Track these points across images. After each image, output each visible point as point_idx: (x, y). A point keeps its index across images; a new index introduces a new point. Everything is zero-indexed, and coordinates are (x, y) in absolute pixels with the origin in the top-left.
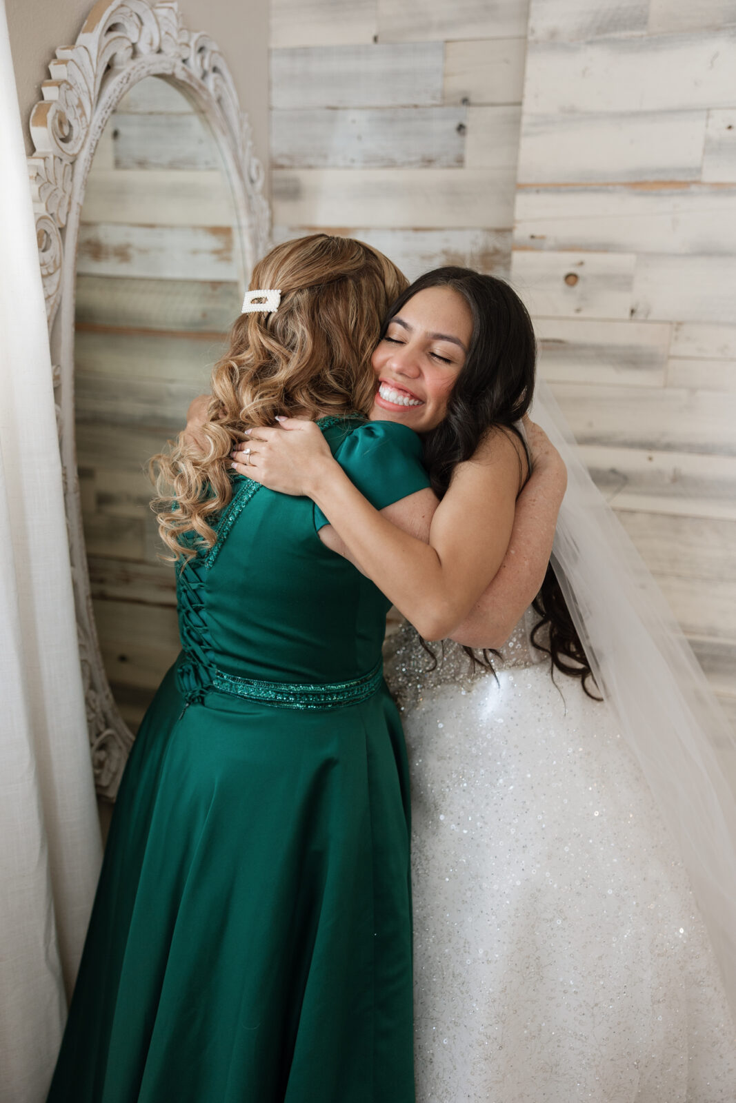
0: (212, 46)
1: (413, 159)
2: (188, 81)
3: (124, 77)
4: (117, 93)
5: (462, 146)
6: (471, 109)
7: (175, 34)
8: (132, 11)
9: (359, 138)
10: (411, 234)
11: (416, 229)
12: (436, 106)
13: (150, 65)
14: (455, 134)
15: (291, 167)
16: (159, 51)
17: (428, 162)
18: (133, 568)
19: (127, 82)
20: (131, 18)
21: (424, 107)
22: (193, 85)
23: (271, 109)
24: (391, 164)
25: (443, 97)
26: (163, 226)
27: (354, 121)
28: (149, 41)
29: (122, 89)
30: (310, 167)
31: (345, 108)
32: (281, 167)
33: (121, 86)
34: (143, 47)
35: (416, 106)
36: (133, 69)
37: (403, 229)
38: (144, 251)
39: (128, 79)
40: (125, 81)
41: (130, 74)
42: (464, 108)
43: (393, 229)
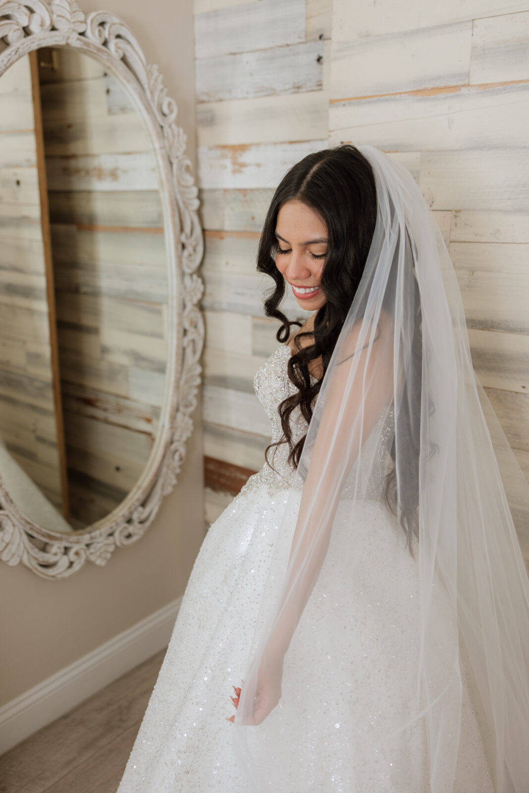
0: (112, 19)
1: (287, 87)
2: (85, 47)
3: (13, 51)
4: (5, 62)
5: (321, 73)
6: (326, 42)
7: (68, 16)
8: (20, 4)
9: (251, 75)
10: (288, 146)
11: (291, 143)
12: (302, 43)
13: (40, 40)
14: (315, 63)
15: (209, 102)
16: (53, 29)
17: (298, 88)
18: (124, 402)
19: (16, 54)
20: (20, 10)
21: (293, 45)
22: (91, 49)
23: (195, 59)
24: (272, 92)
25: (306, 36)
26: (136, 153)
27: (247, 62)
28: (39, 23)
29: (9, 60)
30: (221, 100)
31: (242, 53)
32: (203, 102)
33: (9, 57)
34: (34, 28)
35: (288, 45)
36: (23, 44)
37: (282, 143)
38: (125, 172)
39: (17, 52)
40: (13, 53)
41: (19, 48)
42: (321, 42)
43: (275, 144)
